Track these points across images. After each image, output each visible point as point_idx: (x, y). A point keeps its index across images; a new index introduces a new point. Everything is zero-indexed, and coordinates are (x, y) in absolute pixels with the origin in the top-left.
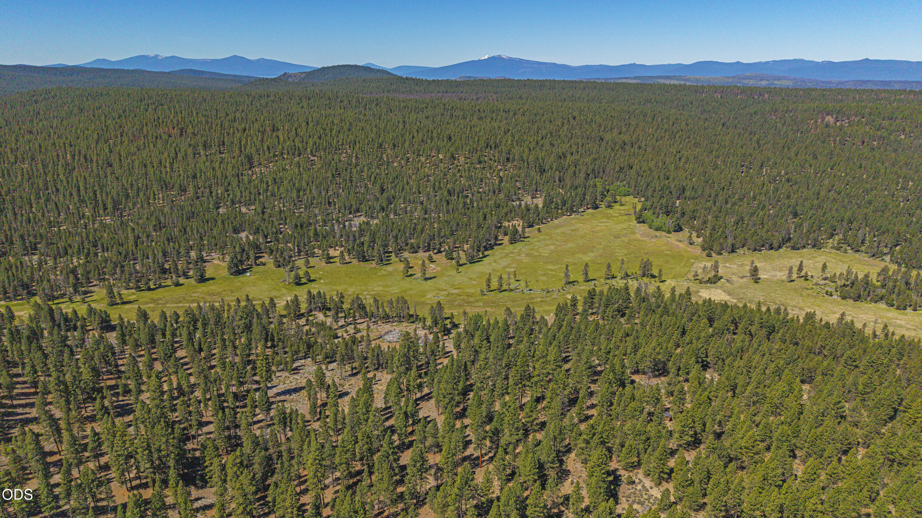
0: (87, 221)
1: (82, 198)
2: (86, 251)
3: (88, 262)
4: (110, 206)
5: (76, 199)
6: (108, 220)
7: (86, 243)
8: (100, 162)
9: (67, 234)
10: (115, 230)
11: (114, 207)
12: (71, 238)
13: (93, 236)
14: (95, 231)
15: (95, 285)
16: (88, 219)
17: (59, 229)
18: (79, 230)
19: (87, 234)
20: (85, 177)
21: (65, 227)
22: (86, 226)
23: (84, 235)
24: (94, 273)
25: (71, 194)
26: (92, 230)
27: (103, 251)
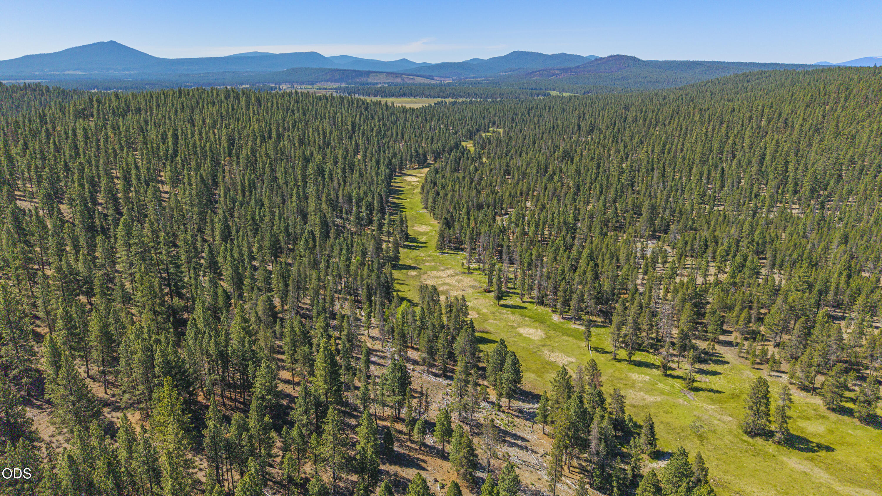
0: (759, 205)
1: (763, 169)
2: (738, 259)
3: (734, 284)
4: (806, 189)
5: (755, 168)
6: (796, 211)
7: (745, 242)
8: (806, 127)
9: (721, 219)
10: (805, 229)
11: (813, 190)
12: (724, 227)
13: (762, 233)
14: (769, 223)
15: (730, 344)
16: (763, 201)
17: (712, 208)
18: (742, 217)
19: (752, 226)
20: (777, 143)
21: (721, 208)
22: (755, 213)
23: (746, 226)
24: (738, 316)
25: (750, 163)
26: (763, 221)
27: (773, 266)
